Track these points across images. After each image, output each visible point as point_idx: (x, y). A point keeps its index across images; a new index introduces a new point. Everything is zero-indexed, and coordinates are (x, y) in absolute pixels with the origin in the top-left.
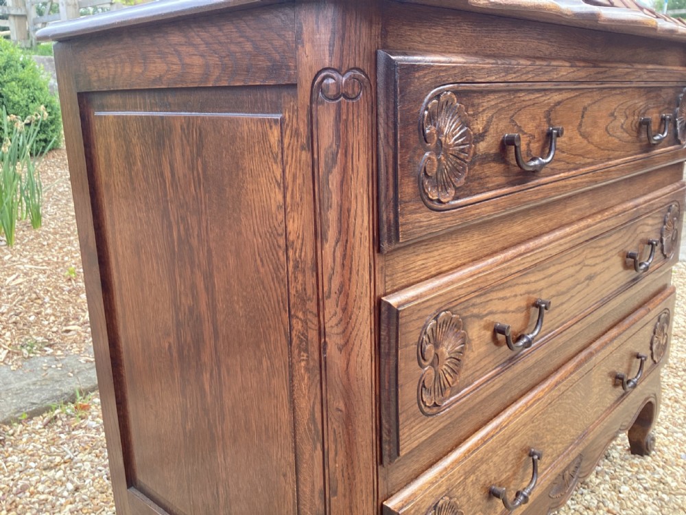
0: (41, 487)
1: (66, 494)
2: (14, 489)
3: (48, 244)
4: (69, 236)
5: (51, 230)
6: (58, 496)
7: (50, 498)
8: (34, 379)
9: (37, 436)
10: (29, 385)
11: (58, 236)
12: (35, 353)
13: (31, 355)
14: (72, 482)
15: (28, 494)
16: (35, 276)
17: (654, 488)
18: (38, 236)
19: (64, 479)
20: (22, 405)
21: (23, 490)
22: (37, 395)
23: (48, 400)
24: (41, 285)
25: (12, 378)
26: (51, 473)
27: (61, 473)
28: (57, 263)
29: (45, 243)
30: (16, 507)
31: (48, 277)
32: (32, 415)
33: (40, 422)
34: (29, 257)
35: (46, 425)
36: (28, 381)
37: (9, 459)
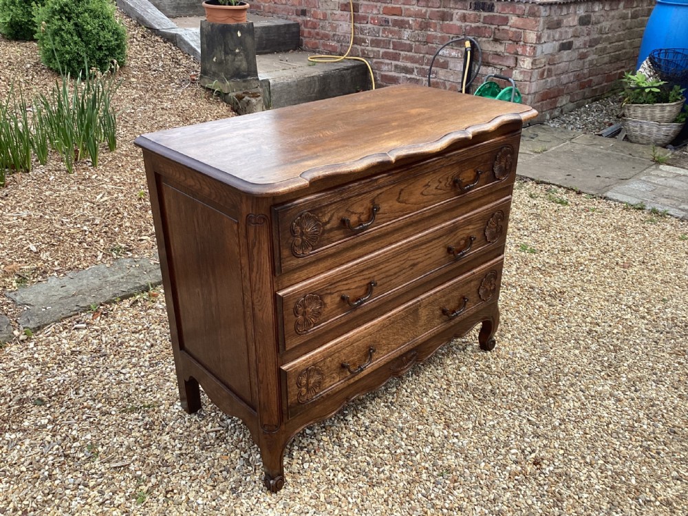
0: (132, 343)
1: (146, 348)
2: (117, 343)
3: (122, 166)
4: (137, 158)
5: (124, 152)
6: (142, 349)
7: (137, 349)
8: (122, 275)
9: (127, 312)
10: (119, 278)
11: (129, 158)
12: (121, 256)
13: (119, 257)
14: (149, 342)
15: (124, 347)
16: (116, 195)
17: (482, 370)
18: (114, 158)
19: (144, 339)
20: (116, 292)
21: (122, 344)
22: (125, 286)
23: (132, 289)
24: (121, 203)
25: (107, 273)
26: (137, 335)
27: (142, 336)
28: (131, 184)
29: (120, 165)
30: (119, 353)
31: (125, 196)
32: (122, 299)
33: (128, 303)
34: (109, 176)
35: (131, 305)
36: (118, 276)
37: (111, 325)
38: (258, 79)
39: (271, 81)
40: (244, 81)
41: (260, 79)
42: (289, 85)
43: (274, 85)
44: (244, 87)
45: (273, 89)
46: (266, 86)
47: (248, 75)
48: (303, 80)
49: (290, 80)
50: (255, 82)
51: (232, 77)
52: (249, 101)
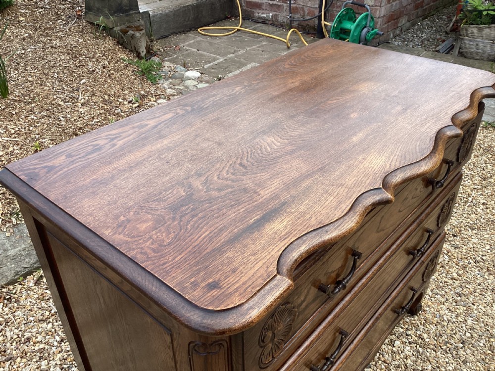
0: (40, 338)
1: (56, 344)
2: (23, 339)
3: (16, 113)
4: (31, 103)
5: (17, 98)
6: (51, 346)
7: (47, 347)
8: (23, 246)
9: (32, 293)
10: (20, 251)
11: (22, 104)
12: (21, 221)
13: (18, 222)
14: (58, 335)
15: (32, 343)
16: (11, 149)
18: (7, 106)
19: (53, 330)
20: (18, 269)
21: (29, 339)
22: (27, 260)
23: (35, 263)
24: (16, 157)
25: (8, 246)
26: (44, 325)
27: (50, 325)
28: (26, 133)
29: (14, 113)
30: (26, 354)
31: (20, 149)
32: (25, 276)
33: (32, 281)
34: (4, 126)
35: (36, 283)
36: (19, 248)
37: (16, 314)
38: (139, 12)
39: (151, 13)
40: (127, 16)
41: (141, 11)
42: (166, 15)
43: (154, 16)
44: (127, 21)
45: (153, 20)
46: (146, 17)
47: (131, 9)
48: (179, 10)
49: (167, 11)
50: (137, 15)
51: (115, 12)
52: (133, 35)
